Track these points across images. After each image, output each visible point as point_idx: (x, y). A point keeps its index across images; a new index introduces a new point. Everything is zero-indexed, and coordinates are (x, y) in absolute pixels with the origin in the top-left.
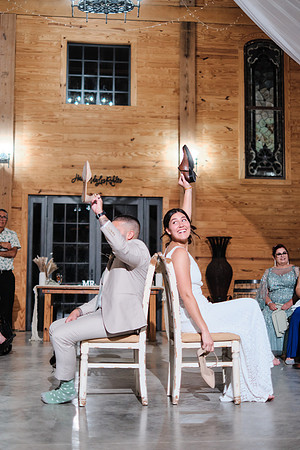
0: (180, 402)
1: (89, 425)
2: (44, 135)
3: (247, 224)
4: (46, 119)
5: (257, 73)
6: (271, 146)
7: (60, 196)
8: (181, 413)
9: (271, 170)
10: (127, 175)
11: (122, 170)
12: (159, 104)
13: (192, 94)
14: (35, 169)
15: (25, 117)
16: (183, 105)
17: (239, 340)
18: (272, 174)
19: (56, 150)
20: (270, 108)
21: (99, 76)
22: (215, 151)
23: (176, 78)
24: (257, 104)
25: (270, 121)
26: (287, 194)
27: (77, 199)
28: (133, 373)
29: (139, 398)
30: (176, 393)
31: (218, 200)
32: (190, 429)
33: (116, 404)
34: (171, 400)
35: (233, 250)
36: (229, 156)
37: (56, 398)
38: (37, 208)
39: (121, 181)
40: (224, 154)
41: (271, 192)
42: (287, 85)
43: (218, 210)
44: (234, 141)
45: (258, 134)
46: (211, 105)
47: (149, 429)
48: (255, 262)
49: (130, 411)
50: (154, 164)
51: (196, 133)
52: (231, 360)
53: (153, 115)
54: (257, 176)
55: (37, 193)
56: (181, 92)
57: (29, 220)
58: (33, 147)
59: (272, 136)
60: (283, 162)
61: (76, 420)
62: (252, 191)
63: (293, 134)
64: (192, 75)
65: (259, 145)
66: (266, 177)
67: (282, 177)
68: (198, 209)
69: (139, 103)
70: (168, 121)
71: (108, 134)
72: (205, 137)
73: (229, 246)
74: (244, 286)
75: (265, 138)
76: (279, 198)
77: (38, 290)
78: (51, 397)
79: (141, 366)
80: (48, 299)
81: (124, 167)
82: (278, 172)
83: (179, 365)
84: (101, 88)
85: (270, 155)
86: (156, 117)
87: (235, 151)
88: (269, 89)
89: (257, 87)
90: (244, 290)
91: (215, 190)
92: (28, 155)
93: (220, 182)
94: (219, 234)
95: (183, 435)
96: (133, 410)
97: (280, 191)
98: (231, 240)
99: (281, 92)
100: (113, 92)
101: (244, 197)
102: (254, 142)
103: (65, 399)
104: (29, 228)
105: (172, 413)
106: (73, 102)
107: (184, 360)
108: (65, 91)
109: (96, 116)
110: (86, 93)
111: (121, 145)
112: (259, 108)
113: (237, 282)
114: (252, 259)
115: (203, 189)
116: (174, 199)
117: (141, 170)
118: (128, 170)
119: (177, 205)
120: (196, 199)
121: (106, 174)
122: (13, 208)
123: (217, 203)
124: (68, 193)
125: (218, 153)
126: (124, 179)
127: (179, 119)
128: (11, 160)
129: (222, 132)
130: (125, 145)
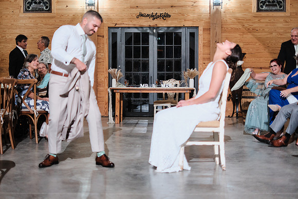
3: (257, 44)
7: (129, 27)
10: (174, 12)
11: (171, 9)
14: (112, 9)
26: (287, 22)
27: (141, 29)
31: (238, 27)
35: (247, 62)
41: (275, 21)
43: (237, 35)
50: (193, 3)
54: (265, 10)
55: (113, 25)
57: (109, 44)
67: (284, 10)
68: (224, 34)
73: (244, 59)
76: (280, 25)
81: (172, 7)
91: (235, 21)
98: (246, 56)
101: (255, 25)
104: (109, 49)
114: (261, 68)
115: (226, 20)
116: (207, 27)
117: (183, 8)
118: (174, 8)
119: (209, 32)
120: (222, 28)
121: (159, 12)
122: (98, 36)
123: (236, 30)
124: (134, 25)
126: (172, 15)
128: (96, 4)
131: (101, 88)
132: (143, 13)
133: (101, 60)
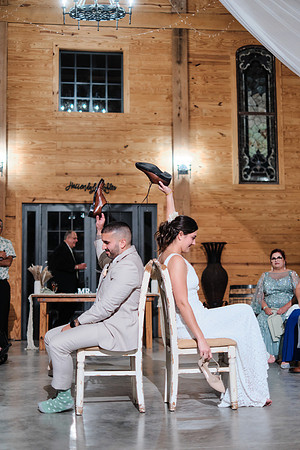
0: (177, 408)
1: (86, 434)
2: (38, 143)
3: (242, 230)
4: (39, 127)
5: (249, 78)
6: (264, 152)
7: (54, 204)
8: (179, 419)
9: (265, 175)
10: (121, 182)
11: (116, 177)
12: (152, 111)
13: (184, 101)
14: (28, 177)
15: (18, 125)
16: (176, 111)
17: (235, 345)
18: (266, 179)
19: (50, 158)
20: (263, 114)
21: (92, 84)
22: (209, 157)
23: (168, 84)
24: (250, 110)
25: (263, 126)
26: (281, 198)
27: (71, 207)
28: (130, 380)
29: (137, 405)
30: (174, 399)
31: (213, 205)
32: (187, 436)
33: (113, 411)
34: (169, 407)
35: (227, 255)
36: (222, 162)
37: (52, 407)
38: (31, 216)
39: (115, 188)
40: (218, 159)
41: (265, 197)
42: (279, 91)
43: (212, 216)
44: (227, 146)
45: (251, 140)
46: (204, 111)
47: (147, 436)
48: (250, 267)
49: (127, 419)
51: (190, 139)
52: (227, 365)
53: (146, 121)
54: (250, 182)
55: (30, 201)
56: (174, 99)
57: (23, 229)
58: (26, 155)
59: (266, 141)
60: (276, 166)
61: (73, 429)
62: (246, 196)
63: (285, 140)
64: (184, 81)
65: (253, 151)
66: (259, 182)
67: (276, 182)
68: (194, 215)
69: (132, 110)
70: (162, 127)
71: (101, 141)
72: (198, 142)
73: (224, 252)
74: (240, 292)
75: (258, 144)
76: (272, 203)
77: (33, 298)
78: (48, 406)
79: (138, 373)
80: (43, 308)
81: (118, 174)
82: (271, 177)
83: (176, 371)
84: (94, 96)
85: (263, 160)
86: (149, 124)
87: (228, 156)
88: (261, 95)
89: (250, 93)
90: (240, 295)
91: (210, 196)
92: (21, 163)
93: (214, 188)
94: (214, 239)
95: (181, 441)
96: (131, 418)
97: (274, 196)
98: (226, 246)
99: (274, 97)
100: (106, 99)
101: (238, 202)
102: (247, 147)
103: (62, 408)
104: (23, 235)
105: (169, 419)
106: (66, 110)
107: (181, 366)
108: (57, 98)
109: (90, 123)
110: (78, 101)
111: (115, 152)
112: (252, 114)
113: (232, 287)
114: (247, 264)
115: (197, 195)
117: (135, 177)
118: (122, 177)
120: (191, 205)
122: (7, 216)
123: (212, 209)
124: (62, 200)
125: (212, 159)
126: (118, 186)
127: (172, 125)
128: (4, 169)
129: (215, 138)
130: (119, 152)
132: (75, 182)
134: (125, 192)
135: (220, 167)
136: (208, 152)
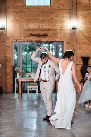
2: (18, 18)
4: (18, 12)
7: (24, 42)
10: (50, 33)
11: (48, 31)
14: (14, 31)
15: (10, 11)
16: (71, 4)
19: (22, 24)
22: (84, 22)
27: (31, 43)
31: (85, 42)
36: (90, 24)
40: (88, 23)
43: (85, 46)
46: (83, 4)
50: (60, 28)
51: (76, 15)
53: (60, 9)
55: (15, 41)
68: (78, 46)
69: (54, 4)
70: (66, 11)
71: (42, 17)
72: (80, 17)
73: (90, 60)
80: (20, 83)
81: (49, 30)
91: (84, 38)
92: (12, 26)
93: (87, 35)
98: (90, 58)
109: (38, 10)
111: (47, 21)
115: (79, 38)
116: (68, 42)
117: (55, 31)
118: (50, 31)
119: (69, 44)
120: (77, 42)
121: (42, 33)
122: (6, 47)
123: (85, 43)
124: (27, 40)
125: (86, 23)
126: (49, 35)
127: (70, 10)
128: (5, 28)
129: (87, 15)
130: (49, 21)
131: (8, 77)
132: (32, 33)
133: (8, 61)
134: (51, 37)
135: (89, 26)
136: (84, 20)
